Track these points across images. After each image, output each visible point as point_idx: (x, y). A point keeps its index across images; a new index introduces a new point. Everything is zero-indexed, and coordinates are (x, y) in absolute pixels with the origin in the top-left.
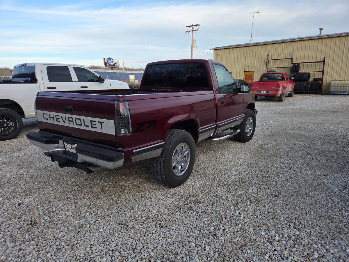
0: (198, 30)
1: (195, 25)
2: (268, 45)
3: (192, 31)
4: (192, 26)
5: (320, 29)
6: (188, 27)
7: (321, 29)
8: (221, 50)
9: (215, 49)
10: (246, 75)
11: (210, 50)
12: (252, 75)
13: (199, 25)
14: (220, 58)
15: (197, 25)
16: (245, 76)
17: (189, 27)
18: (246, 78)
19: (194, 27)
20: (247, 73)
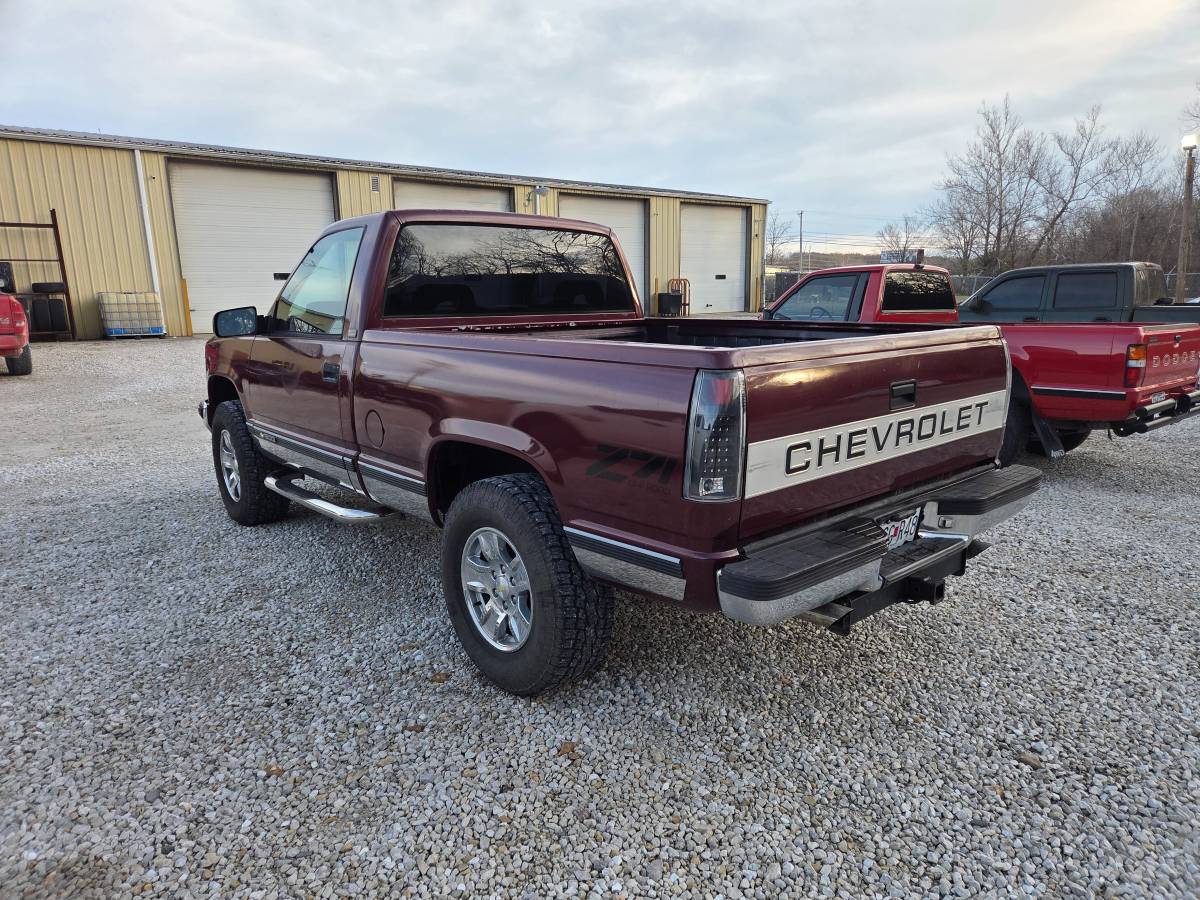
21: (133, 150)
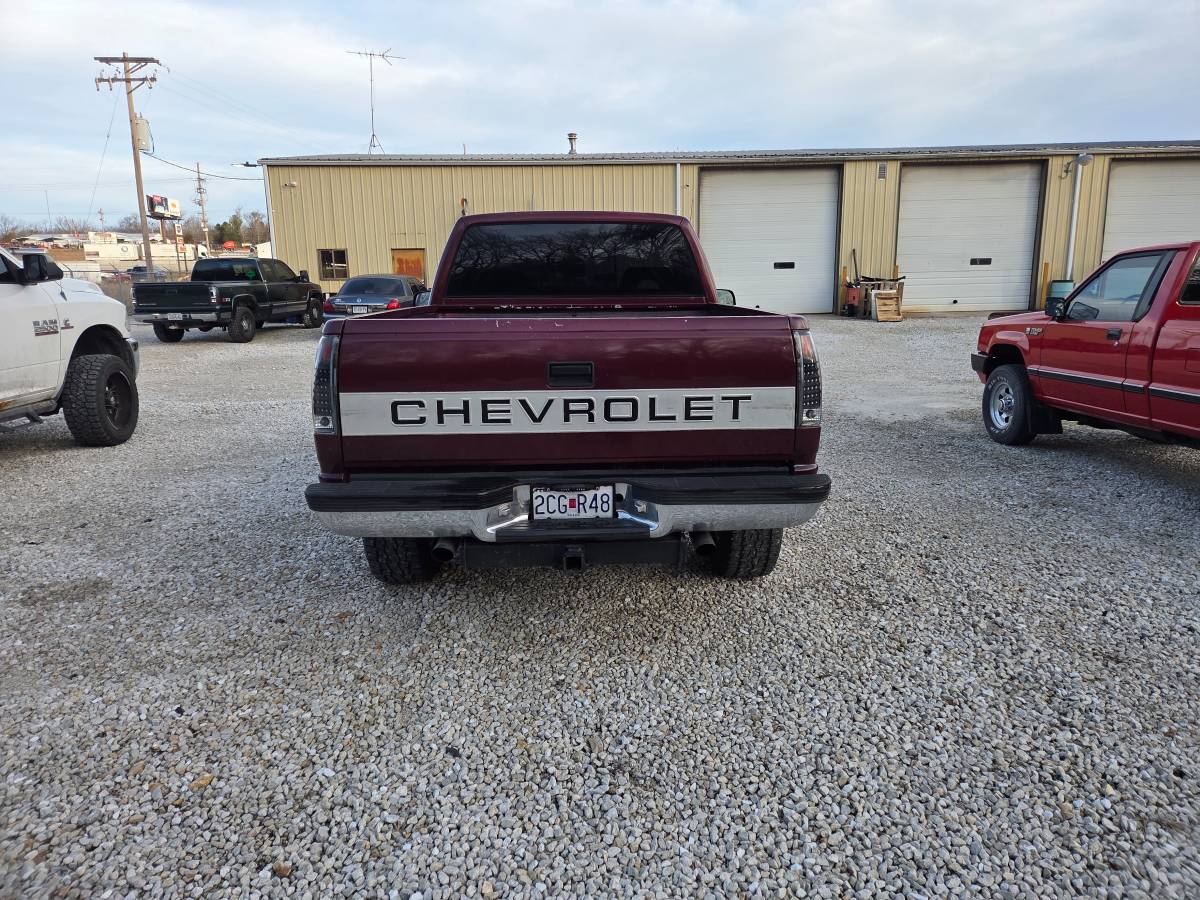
0: (153, 79)
1: (138, 60)
2: (459, 169)
3: (128, 81)
4: (125, 60)
5: (570, 135)
6: (102, 60)
7: (572, 137)
8: (296, 170)
9: (272, 165)
10: (400, 261)
11: (247, 165)
12: (418, 262)
13: (157, 62)
14: (295, 196)
15: (146, 60)
16: (397, 265)
17: (107, 60)
18: (400, 271)
19: (131, 65)
20: (404, 256)
21: (675, 164)
